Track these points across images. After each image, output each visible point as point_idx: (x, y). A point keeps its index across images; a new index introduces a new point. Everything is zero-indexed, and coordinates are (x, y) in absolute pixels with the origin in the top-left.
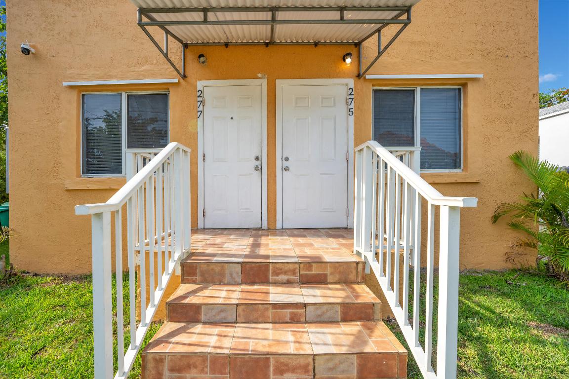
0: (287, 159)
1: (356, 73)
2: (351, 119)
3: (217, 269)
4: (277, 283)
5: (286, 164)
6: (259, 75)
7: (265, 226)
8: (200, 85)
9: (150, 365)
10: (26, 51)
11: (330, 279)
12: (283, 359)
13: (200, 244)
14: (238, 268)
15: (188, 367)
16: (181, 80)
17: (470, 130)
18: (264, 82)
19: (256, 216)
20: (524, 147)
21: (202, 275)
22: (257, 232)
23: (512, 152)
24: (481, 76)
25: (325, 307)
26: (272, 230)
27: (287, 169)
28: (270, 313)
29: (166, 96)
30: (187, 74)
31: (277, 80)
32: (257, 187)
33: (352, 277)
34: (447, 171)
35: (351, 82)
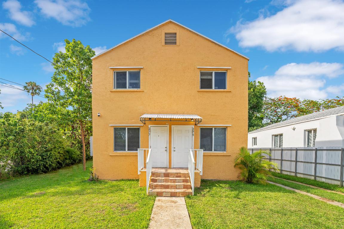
0: (175, 148)
1: (195, 124)
2: (193, 137)
3: (159, 174)
4: (171, 177)
5: (174, 149)
6: (167, 124)
7: (168, 167)
8: (149, 126)
9: (151, 186)
10: (99, 116)
11: (182, 176)
12: (172, 185)
13: (154, 170)
14: (163, 174)
15: (157, 186)
16: (144, 125)
17: (228, 141)
18: (168, 126)
19: (166, 164)
20: (244, 146)
21: (156, 175)
22: (166, 168)
23: (240, 147)
24: (231, 125)
25: (180, 180)
26: (170, 168)
27: (175, 151)
28: (170, 181)
29: (139, 129)
30: (146, 123)
31: (172, 126)
32: (166, 155)
33: (186, 176)
34: (222, 152)
35: (193, 126)
